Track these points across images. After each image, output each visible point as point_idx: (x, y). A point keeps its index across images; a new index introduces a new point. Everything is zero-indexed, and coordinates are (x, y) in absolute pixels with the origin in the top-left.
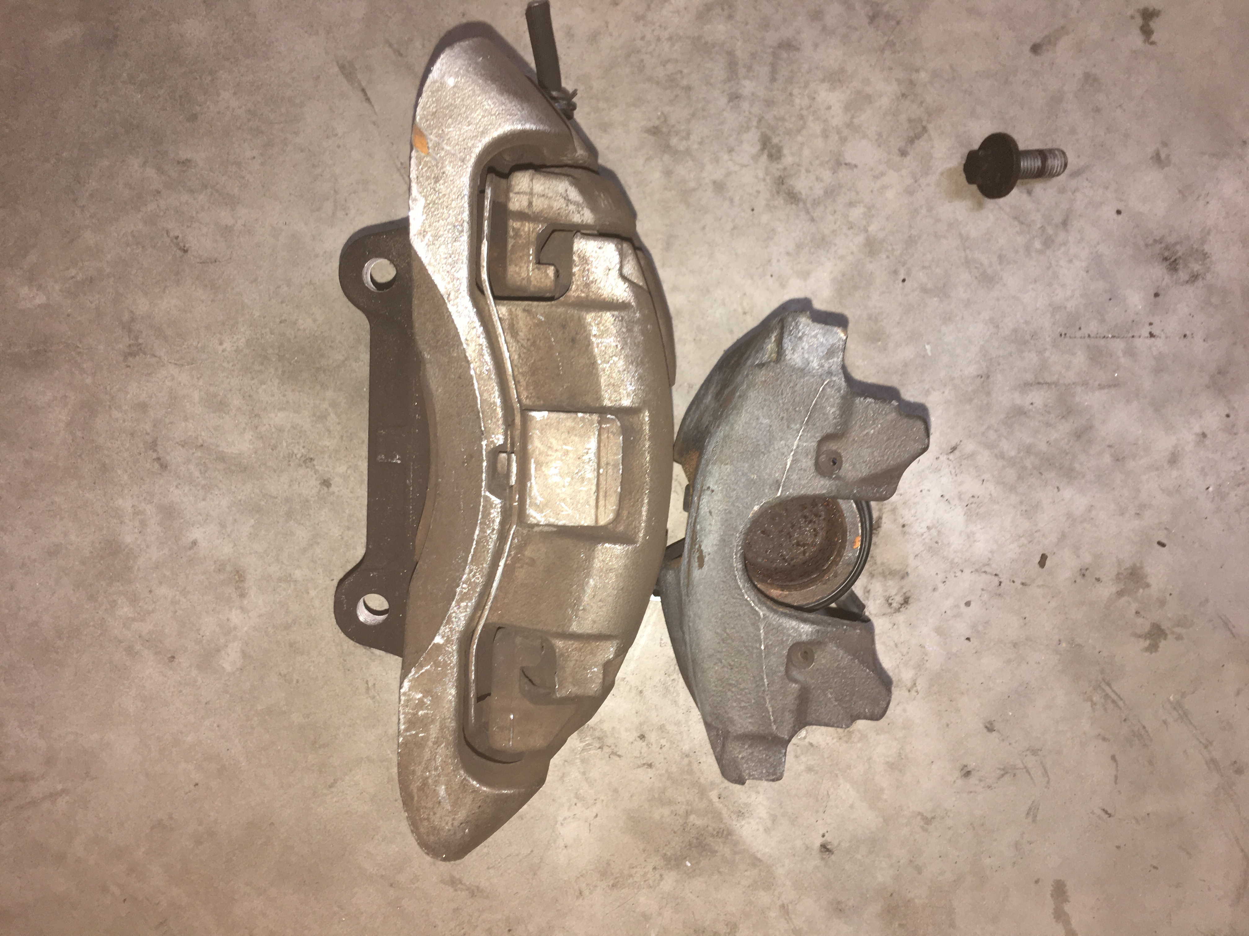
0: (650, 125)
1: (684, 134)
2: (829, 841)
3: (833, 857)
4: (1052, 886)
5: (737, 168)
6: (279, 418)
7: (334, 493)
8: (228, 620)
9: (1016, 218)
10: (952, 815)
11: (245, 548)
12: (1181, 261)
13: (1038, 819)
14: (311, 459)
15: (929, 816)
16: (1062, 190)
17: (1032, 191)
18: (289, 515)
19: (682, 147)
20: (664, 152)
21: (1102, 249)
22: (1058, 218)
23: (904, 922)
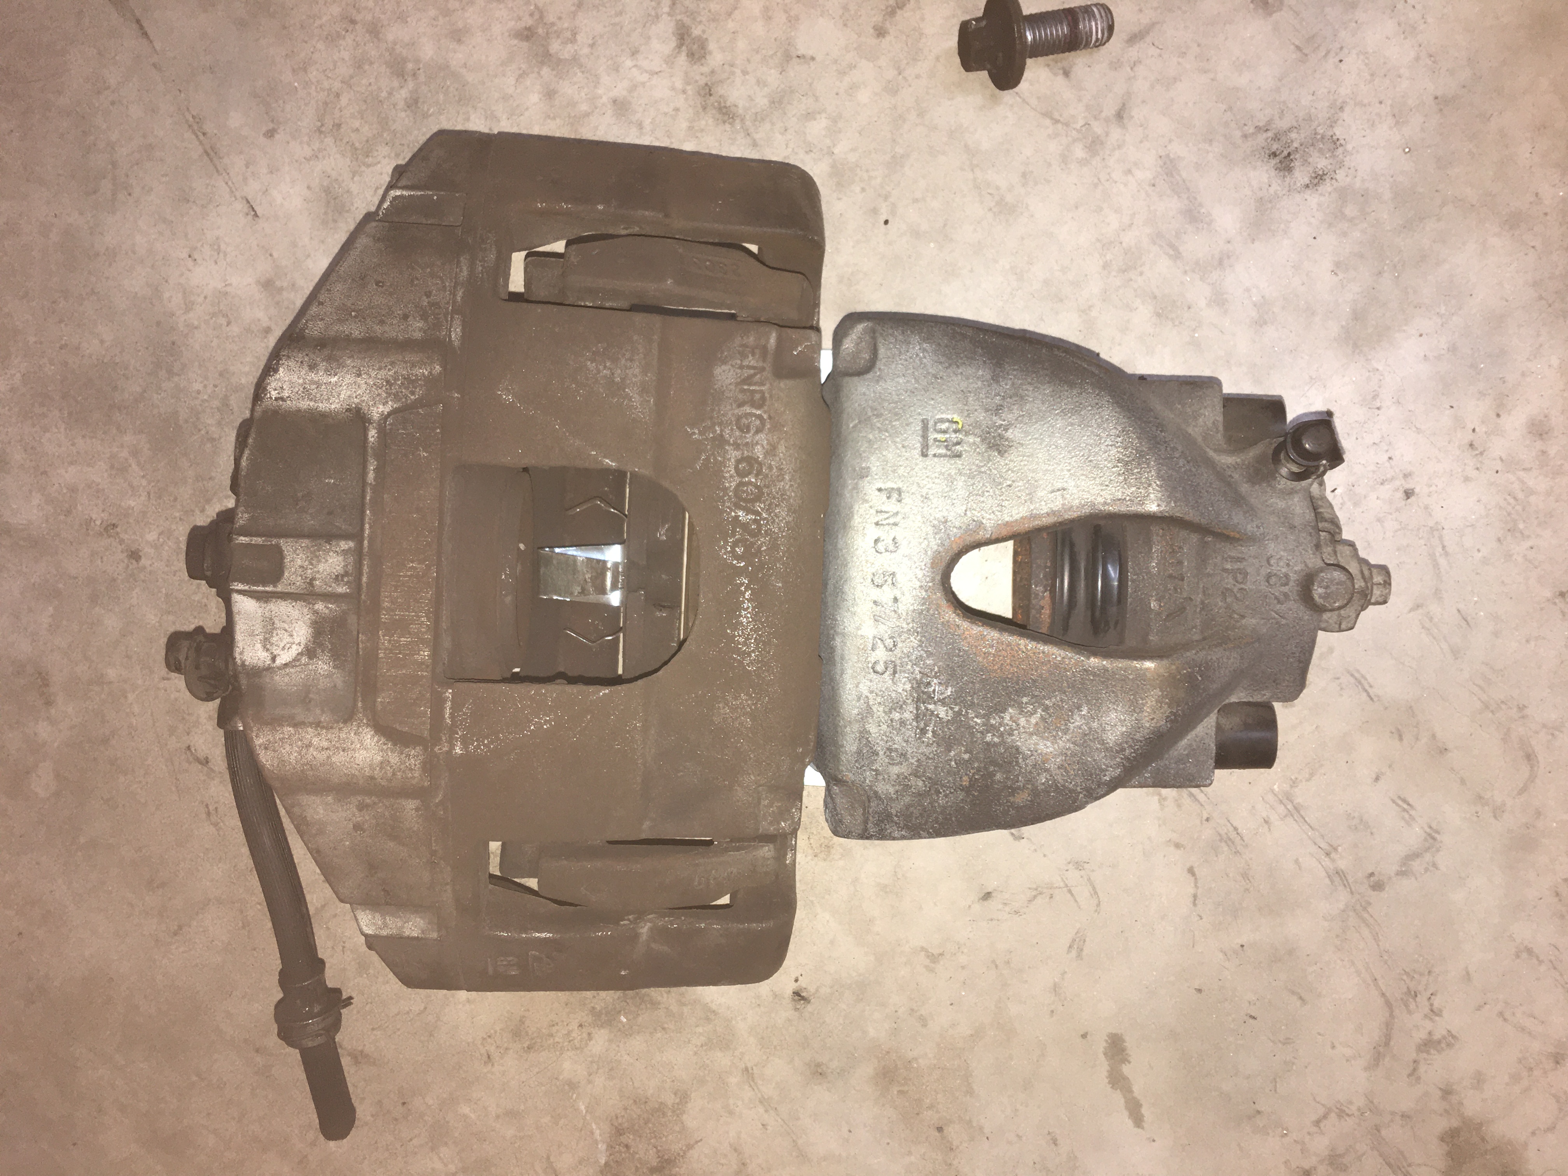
0: (521, 25)
1: (568, 34)
2: (804, 986)
3: (809, 1008)
4: (1106, 1041)
5: (644, 77)
6: (69, 474)
7: (145, 568)
8: (35, 734)
9: (1047, 115)
10: (965, 951)
11: (45, 644)
12: (1297, 156)
13: (1084, 953)
14: (114, 525)
15: (936, 952)
16: (1116, 65)
17: (1069, 72)
18: (94, 599)
19: (567, 52)
20: (542, 63)
21: (1177, 149)
22: (1110, 108)
23: (906, 1088)
